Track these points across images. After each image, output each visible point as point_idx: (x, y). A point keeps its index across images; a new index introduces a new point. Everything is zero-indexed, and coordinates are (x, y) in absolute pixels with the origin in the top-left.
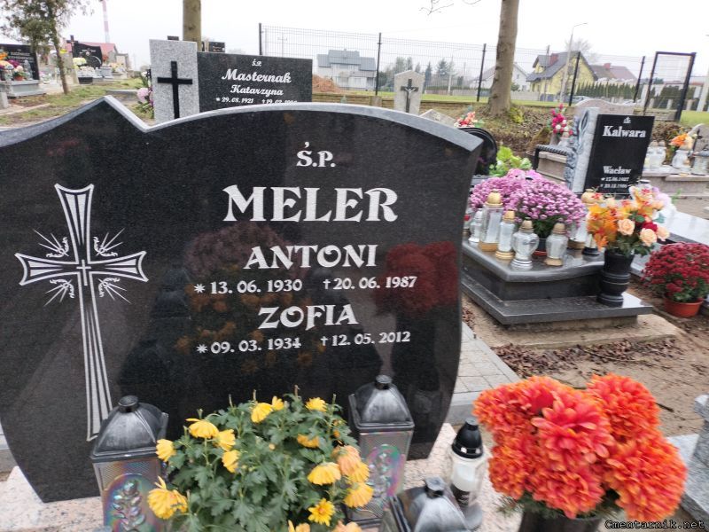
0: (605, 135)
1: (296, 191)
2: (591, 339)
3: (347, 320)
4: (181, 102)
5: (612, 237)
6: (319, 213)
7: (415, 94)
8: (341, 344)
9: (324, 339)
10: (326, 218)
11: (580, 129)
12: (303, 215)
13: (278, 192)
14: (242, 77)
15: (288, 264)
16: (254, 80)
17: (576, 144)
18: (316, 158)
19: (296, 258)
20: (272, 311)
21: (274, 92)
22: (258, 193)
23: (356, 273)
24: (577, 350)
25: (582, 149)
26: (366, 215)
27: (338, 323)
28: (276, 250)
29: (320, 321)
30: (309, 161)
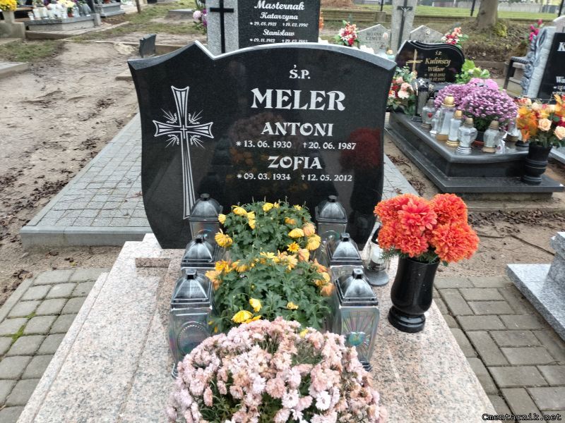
0: (560, 50)
1: (289, 92)
2: (510, 207)
3: (316, 166)
4: (226, 25)
5: (533, 132)
6: (301, 104)
7: (410, 13)
8: (313, 180)
9: (303, 176)
10: (305, 108)
11: (537, 45)
12: (293, 106)
13: (279, 92)
14: (269, 6)
15: (284, 133)
16: (277, 8)
17: (533, 58)
18: (299, 74)
19: (289, 129)
20: (275, 158)
21: (292, 17)
22: (269, 92)
23: (321, 140)
24: (498, 214)
25: (538, 62)
26: (327, 106)
27: (311, 168)
28: (278, 124)
29: (301, 166)
30: (296, 75)
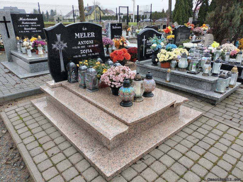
0: (113, 28)
1: (83, 33)
3: (91, 52)
4: (8, 27)
6: (86, 36)
8: (91, 55)
9: (88, 55)
10: (87, 37)
11: (108, 27)
12: (84, 37)
13: (81, 34)
14: (24, 20)
15: (83, 44)
16: (28, 20)
18: (85, 29)
19: (84, 43)
20: (82, 51)
21: (34, 23)
22: (79, 34)
23: (91, 44)
25: (109, 32)
26: (91, 36)
28: (81, 42)
29: (88, 52)
